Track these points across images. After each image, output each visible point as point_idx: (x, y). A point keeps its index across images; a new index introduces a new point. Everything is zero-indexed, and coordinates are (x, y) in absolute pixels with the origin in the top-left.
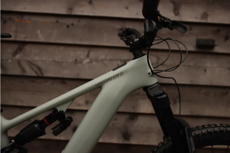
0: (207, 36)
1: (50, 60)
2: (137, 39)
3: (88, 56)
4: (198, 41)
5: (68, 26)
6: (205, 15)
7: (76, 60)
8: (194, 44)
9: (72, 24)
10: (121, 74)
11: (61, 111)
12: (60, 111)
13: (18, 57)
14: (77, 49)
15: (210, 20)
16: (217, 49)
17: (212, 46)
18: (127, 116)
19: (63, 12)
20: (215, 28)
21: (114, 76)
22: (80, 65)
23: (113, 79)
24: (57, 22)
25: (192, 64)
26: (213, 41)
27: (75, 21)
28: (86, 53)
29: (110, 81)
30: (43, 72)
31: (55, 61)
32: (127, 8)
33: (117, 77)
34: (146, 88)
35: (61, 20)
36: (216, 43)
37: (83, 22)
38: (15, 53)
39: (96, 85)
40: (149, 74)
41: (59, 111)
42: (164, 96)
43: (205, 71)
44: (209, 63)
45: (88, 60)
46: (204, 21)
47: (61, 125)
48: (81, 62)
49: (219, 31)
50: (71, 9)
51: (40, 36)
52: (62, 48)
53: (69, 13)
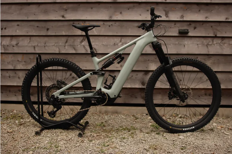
0: (184, 27)
1: (101, 44)
2: (148, 25)
3: (121, 41)
4: (179, 30)
5: (109, 26)
6: (182, 16)
7: (114, 44)
8: (178, 32)
9: (112, 25)
13: (83, 43)
14: (115, 38)
15: (185, 19)
16: (190, 34)
17: (187, 33)
18: (143, 73)
19: (107, 19)
20: (189, 23)
22: (117, 46)
24: (104, 24)
25: (177, 43)
26: (188, 30)
27: (113, 23)
28: (120, 40)
30: (97, 51)
31: (103, 45)
32: (140, 15)
33: (141, 39)
34: (152, 43)
35: (105, 23)
36: (189, 31)
37: (117, 23)
38: (82, 42)
40: (153, 37)
42: (159, 43)
43: (184, 46)
44: (187, 42)
45: (121, 43)
46: (182, 20)
47: (120, 59)
48: (117, 45)
49: (190, 24)
50: (111, 17)
51: (95, 32)
52: (106, 38)
53: (110, 19)
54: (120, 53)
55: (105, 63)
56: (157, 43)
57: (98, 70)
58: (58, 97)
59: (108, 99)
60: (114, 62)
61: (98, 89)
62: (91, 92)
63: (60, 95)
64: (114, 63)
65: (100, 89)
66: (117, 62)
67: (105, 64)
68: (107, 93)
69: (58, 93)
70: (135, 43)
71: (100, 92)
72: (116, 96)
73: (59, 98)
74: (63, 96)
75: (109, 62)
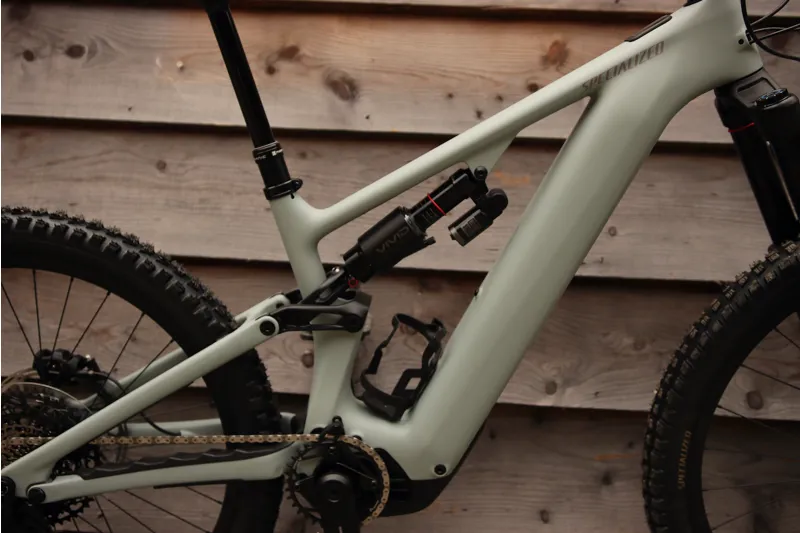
10: (658, 48)
11: (479, 169)
12: (476, 170)
21: (637, 56)
23: (633, 63)
29: (625, 70)
33: (645, 58)
39: (584, 85)
40: (741, 42)
41: (473, 171)
47: (478, 212)
54: (473, 165)
55: (361, 240)
56: (772, 100)
57: (316, 294)
58: (43, 496)
59: (392, 485)
60: (430, 232)
61: (323, 426)
62: (273, 447)
63: (52, 477)
64: (432, 241)
65: (337, 427)
66: (454, 231)
67: (365, 246)
68: (381, 452)
69: (44, 466)
70: (592, 91)
71: (334, 445)
72: (449, 468)
73: (49, 499)
74: (76, 479)
75: (390, 236)
